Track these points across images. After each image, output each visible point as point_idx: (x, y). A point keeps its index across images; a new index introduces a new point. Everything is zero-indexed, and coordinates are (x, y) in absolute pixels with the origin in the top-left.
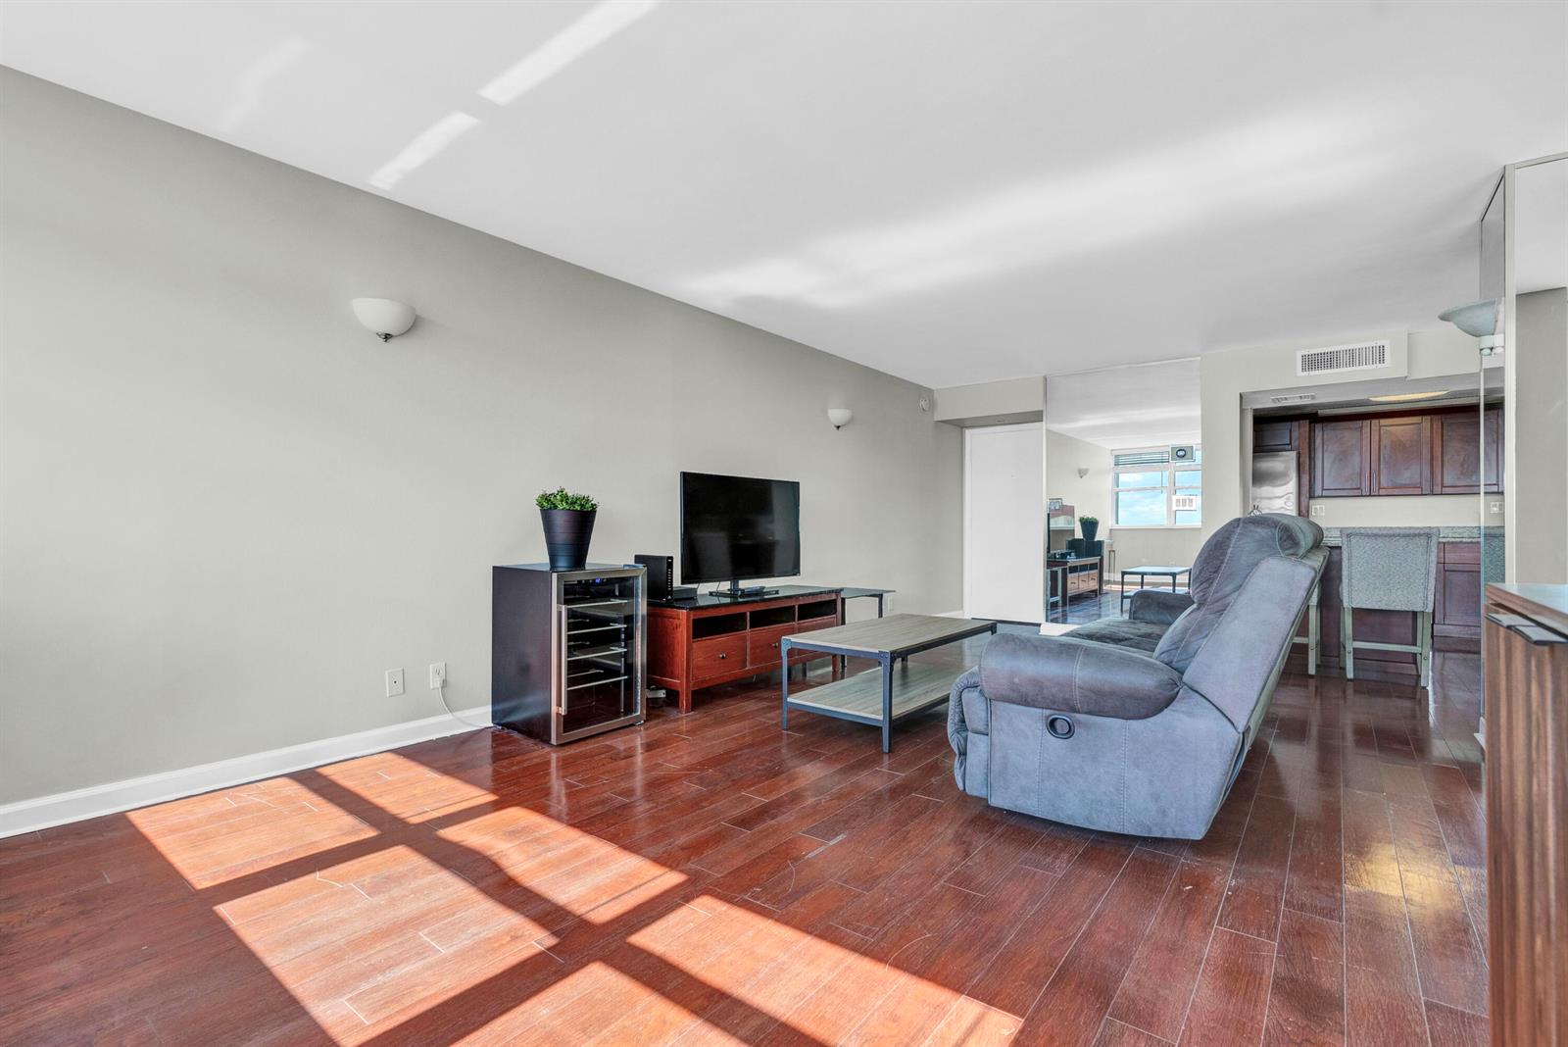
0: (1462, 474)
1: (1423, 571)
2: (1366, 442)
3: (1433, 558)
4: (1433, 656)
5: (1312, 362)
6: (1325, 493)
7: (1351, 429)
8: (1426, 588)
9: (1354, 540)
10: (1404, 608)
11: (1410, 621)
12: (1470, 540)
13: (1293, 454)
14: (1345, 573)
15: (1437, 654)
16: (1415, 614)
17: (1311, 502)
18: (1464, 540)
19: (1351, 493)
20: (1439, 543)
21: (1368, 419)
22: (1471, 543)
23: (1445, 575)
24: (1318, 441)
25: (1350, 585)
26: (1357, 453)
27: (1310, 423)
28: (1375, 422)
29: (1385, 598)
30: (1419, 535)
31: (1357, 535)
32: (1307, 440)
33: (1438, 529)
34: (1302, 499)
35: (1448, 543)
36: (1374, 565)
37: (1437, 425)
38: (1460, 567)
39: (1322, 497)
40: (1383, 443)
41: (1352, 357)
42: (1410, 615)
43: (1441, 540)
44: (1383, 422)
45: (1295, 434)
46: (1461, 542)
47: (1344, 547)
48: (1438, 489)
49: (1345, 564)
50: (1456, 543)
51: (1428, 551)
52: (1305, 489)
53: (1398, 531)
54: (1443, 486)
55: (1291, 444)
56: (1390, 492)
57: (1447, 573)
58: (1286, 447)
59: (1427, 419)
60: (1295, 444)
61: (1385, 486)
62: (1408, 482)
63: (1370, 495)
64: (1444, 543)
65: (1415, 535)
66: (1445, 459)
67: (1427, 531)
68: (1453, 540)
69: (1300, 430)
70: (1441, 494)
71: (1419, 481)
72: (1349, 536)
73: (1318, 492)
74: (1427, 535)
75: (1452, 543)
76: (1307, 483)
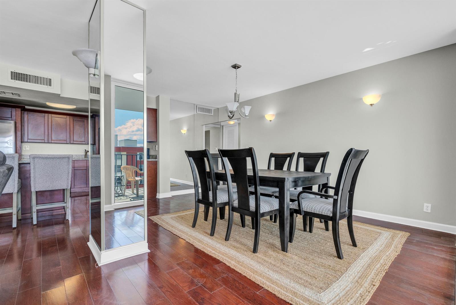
0: (79, 137)
1: (67, 172)
2: (46, 122)
3: (71, 167)
4: (71, 199)
5: (16, 76)
6: (29, 141)
7: (40, 116)
8: (68, 179)
9: (36, 160)
10: (60, 188)
11: (62, 192)
12: (82, 159)
13: (13, 122)
14: (32, 175)
15: (72, 199)
16: (64, 190)
17: (23, 144)
18: (80, 159)
19: (40, 141)
20: (73, 160)
21: (47, 113)
22: (82, 160)
23: (74, 172)
24: (26, 119)
25: (34, 181)
26: (43, 126)
27: (21, 110)
28: (50, 115)
29: (51, 185)
30: (65, 158)
31: (37, 158)
32: (20, 117)
33: (72, 155)
34: (17, 142)
35: (75, 160)
36: (46, 171)
37: (72, 120)
38: (79, 168)
39: (28, 142)
40: (53, 123)
41: (37, 80)
42: (62, 190)
43: (73, 159)
44: (53, 115)
45: (14, 113)
46: (79, 160)
47: (31, 164)
48: (72, 142)
49: (32, 172)
50: (78, 160)
51: (69, 164)
52: (19, 138)
53: (56, 156)
54: (73, 141)
55: (11, 117)
56: (55, 142)
57: (75, 171)
58: (9, 119)
59: (68, 117)
60: (14, 118)
61: (54, 139)
62: (62, 138)
63: (48, 143)
64: (74, 160)
65: (63, 158)
66: (74, 131)
67: (68, 156)
68: (77, 159)
69: (16, 113)
70: (73, 144)
71: (66, 139)
72: (34, 158)
73: (26, 140)
74: (68, 157)
75: (77, 160)
76: (20, 135)
